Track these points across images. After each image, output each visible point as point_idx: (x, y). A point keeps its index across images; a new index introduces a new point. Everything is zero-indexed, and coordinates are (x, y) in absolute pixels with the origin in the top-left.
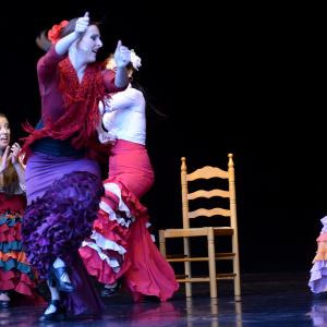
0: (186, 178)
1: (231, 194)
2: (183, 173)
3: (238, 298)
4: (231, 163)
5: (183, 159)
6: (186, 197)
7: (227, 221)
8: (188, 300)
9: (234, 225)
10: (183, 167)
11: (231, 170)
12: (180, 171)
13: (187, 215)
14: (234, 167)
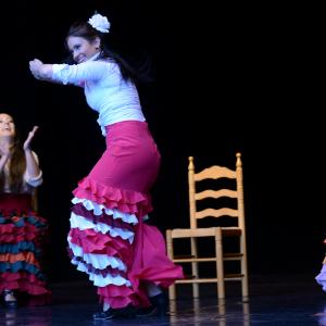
0: (193, 178)
1: (238, 194)
2: (191, 173)
3: (245, 299)
4: (239, 162)
5: (191, 158)
6: (194, 197)
7: (234, 221)
8: (196, 300)
9: (241, 226)
10: (191, 166)
11: (239, 169)
12: (187, 171)
13: (195, 215)
14: (243, 166)
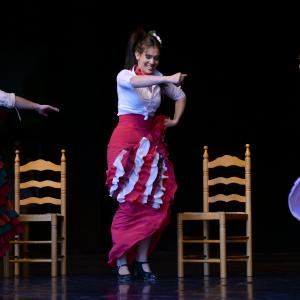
0: (207, 165)
1: (247, 182)
2: (205, 161)
3: (249, 279)
4: (248, 152)
5: (205, 147)
6: (207, 183)
7: (242, 206)
8: (206, 279)
9: (248, 211)
10: (206, 154)
11: (248, 159)
12: (203, 158)
13: (207, 200)
14: (251, 156)
